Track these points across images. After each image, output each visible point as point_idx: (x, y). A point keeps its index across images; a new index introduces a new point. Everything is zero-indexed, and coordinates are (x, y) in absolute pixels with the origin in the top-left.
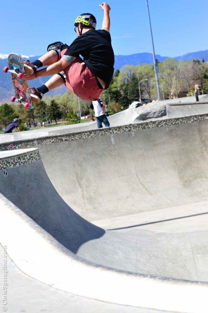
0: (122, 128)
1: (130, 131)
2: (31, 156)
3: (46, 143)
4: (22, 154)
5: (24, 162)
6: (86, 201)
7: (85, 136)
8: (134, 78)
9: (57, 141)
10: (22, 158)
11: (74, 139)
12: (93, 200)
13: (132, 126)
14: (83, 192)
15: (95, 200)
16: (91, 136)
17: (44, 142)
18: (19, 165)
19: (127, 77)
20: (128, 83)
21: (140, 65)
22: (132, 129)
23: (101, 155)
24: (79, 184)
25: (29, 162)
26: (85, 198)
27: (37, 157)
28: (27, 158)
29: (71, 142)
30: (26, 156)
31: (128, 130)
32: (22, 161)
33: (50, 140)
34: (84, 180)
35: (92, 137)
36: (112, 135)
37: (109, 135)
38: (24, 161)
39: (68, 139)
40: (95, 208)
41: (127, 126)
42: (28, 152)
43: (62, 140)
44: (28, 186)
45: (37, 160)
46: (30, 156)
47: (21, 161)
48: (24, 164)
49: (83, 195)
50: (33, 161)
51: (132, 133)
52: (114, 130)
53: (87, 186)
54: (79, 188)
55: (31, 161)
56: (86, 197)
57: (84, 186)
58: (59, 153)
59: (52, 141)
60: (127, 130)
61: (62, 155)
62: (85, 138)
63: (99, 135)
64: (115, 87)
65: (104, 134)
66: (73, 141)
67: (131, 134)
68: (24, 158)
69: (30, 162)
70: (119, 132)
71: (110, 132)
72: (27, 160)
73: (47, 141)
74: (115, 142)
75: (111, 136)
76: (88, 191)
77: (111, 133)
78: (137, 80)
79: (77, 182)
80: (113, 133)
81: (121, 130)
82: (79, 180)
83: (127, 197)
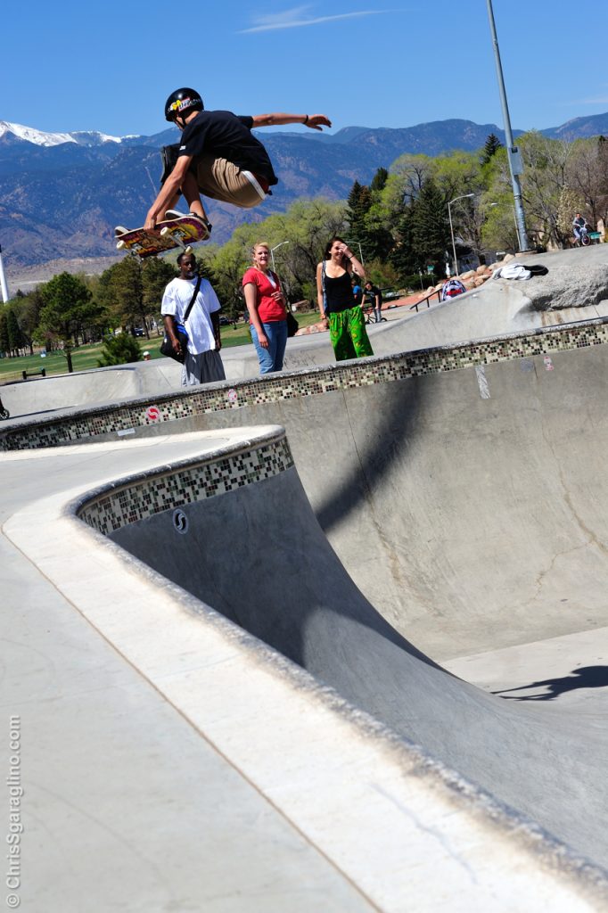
0: (512, 345)
1: (536, 353)
2: (265, 455)
3: (267, 400)
4: (236, 450)
5: (241, 478)
6: (407, 591)
7: (392, 372)
8: (429, 193)
9: (303, 391)
10: (235, 465)
11: (357, 385)
12: (429, 586)
13: (545, 336)
14: (396, 559)
15: (437, 587)
16: (413, 372)
17: (259, 395)
18: (227, 489)
19: (408, 190)
20: (413, 208)
21: (446, 154)
22: (545, 347)
23: (447, 436)
24: (380, 532)
25: (258, 478)
26: (403, 581)
27: (282, 458)
28: (251, 465)
29: (347, 393)
30: (249, 455)
31: (533, 351)
32: (236, 474)
33: (279, 389)
34: (395, 519)
35: (415, 375)
36: (481, 368)
37: (470, 368)
38: (243, 473)
39: (339, 385)
40: (440, 614)
41: (528, 339)
42: (253, 443)
43: (318, 388)
44: (258, 563)
45: (282, 469)
46: (261, 455)
47: (232, 477)
48: (241, 484)
49: (394, 570)
50: (270, 474)
51: (545, 361)
52: (487, 352)
53: (405, 541)
54: (380, 546)
55: (266, 475)
56: (406, 578)
57: (396, 540)
58: (311, 432)
59: (285, 392)
60: (530, 351)
61: (319, 438)
62: (393, 378)
63: (440, 370)
64: (375, 221)
65: (454, 365)
66: (354, 393)
67: (543, 365)
68: (241, 462)
69: (262, 477)
70: (502, 359)
71: (473, 358)
72: (251, 470)
73: (269, 394)
74: (490, 391)
75: (478, 373)
76: (410, 558)
77: (476, 361)
78: (440, 197)
79: (372, 528)
80: (483, 362)
81: (510, 352)
82: (377, 521)
83: (542, 574)
